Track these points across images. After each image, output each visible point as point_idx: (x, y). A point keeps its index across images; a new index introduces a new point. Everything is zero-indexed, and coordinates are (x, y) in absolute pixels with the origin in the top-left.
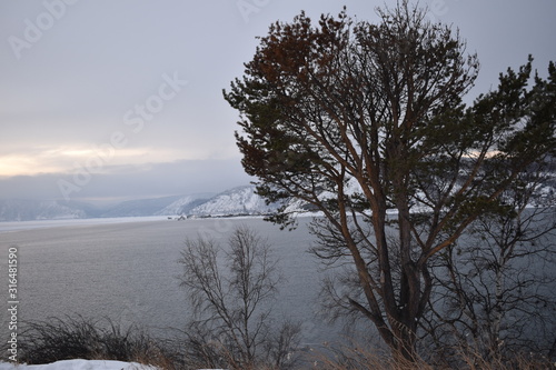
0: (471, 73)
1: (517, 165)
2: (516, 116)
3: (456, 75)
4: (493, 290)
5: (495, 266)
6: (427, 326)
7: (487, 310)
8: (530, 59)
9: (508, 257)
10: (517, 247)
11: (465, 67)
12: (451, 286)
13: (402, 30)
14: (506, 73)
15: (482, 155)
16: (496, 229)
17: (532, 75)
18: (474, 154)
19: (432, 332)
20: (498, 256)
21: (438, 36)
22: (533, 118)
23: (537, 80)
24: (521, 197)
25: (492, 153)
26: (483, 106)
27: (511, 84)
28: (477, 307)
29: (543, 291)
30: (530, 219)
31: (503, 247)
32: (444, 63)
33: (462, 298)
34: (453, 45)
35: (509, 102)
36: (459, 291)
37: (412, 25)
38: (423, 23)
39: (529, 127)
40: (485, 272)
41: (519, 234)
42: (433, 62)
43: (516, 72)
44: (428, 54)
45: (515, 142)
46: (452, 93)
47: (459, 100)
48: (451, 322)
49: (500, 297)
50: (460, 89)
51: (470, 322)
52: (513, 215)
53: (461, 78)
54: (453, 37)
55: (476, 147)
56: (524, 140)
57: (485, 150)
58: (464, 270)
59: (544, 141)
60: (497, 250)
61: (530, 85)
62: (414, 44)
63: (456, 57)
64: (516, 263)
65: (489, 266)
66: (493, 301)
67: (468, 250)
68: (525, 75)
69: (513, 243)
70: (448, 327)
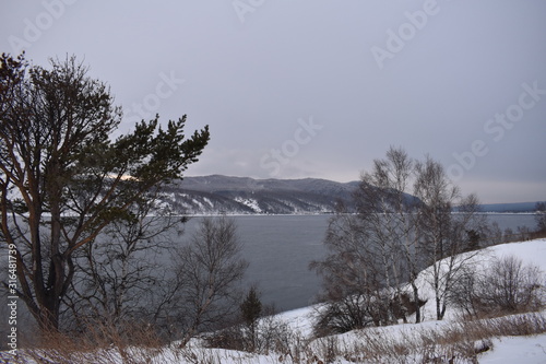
0: (116, 119)
1: (143, 187)
2: (145, 153)
3: (106, 118)
4: (120, 273)
5: (122, 257)
6: (68, 302)
7: (114, 288)
8: (157, 116)
9: (132, 250)
10: (138, 243)
11: (113, 114)
12: (89, 271)
13: (68, 79)
14: (140, 123)
15: (119, 178)
16: (125, 231)
17: (157, 127)
18: (114, 176)
19: (73, 306)
20: (125, 249)
21: (95, 89)
22: (155, 156)
23: (160, 131)
24: (144, 209)
25: (126, 177)
26: (123, 144)
27: (143, 130)
28: (108, 286)
29: (154, 274)
30: (148, 224)
31: (129, 243)
32: (98, 109)
33: (97, 281)
34: (106, 97)
35: (141, 143)
36: (95, 275)
37: (76, 77)
38: (85, 77)
39: (151, 162)
40: (115, 261)
41: (140, 234)
42: (90, 107)
43: (147, 123)
44: (87, 101)
45: (140, 172)
46: (102, 131)
47: (106, 137)
48: (88, 298)
49: (124, 279)
50: (108, 129)
51: (102, 297)
52: (136, 221)
53: (109, 121)
54: (106, 91)
55: (115, 171)
56: (148, 170)
57: (121, 175)
58: (99, 259)
59: (161, 172)
60: (124, 245)
61: (155, 134)
62: (77, 91)
63: (107, 106)
64: (137, 255)
65: (119, 257)
66: (119, 282)
67: (104, 245)
68: (152, 127)
69: (136, 240)
70: (86, 302)
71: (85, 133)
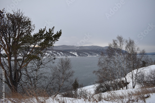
0: (33, 28)
1: (42, 49)
2: (42, 38)
3: (30, 28)
4: (35, 75)
5: (36, 70)
6: (20, 84)
7: (34, 80)
8: (46, 27)
9: (39, 68)
10: (41, 66)
11: (32, 27)
12: (26, 75)
13: (18, 16)
14: (40, 29)
15: (34, 46)
16: (37, 62)
17: (46, 30)
18: (33, 46)
19: (22, 85)
20: (37, 68)
21: (26, 19)
22: (45, 39)
23: (47, 32)
24: (42, 56)
25: (36, 46)
26: (35, 36)
27: (41, 32)
28: (32, 79)
29: (46, 75)
30: (44, 60)
31: (38, 66)
32: (27, 25)
33: (29, 77)
34: (30, 22)
35: (41, 35)
36: (28, 76)
37: (20, 16)
38: (23, 16)
39: (44, 41)
40: (34, 71)
41: (41, 63)
42: (25, 25)
43: (43, 30)
44: (24, 23)
45: (41, 44)
47: (30, 34)
48: (26, 83)
49: (37, 77)
50: (30, 32)
51: (30, 83)
52: (40, 59)
53: (31, 29)
54: (30, 20)
55: (33, 44)
56: (43, 44)
57: (35, 45)
58: (29, 71)
59: (47, 44)
60: (37, 67)
61: (45, 33)
62: (21, 20)
63: (30, 24)
64: (40, 69)
65: (35, 70)
66: (35, 78)
67: (30, 67)
68: (44, 30)
69: (40, 65)
70: (25, 84)
71: (24, 33)
